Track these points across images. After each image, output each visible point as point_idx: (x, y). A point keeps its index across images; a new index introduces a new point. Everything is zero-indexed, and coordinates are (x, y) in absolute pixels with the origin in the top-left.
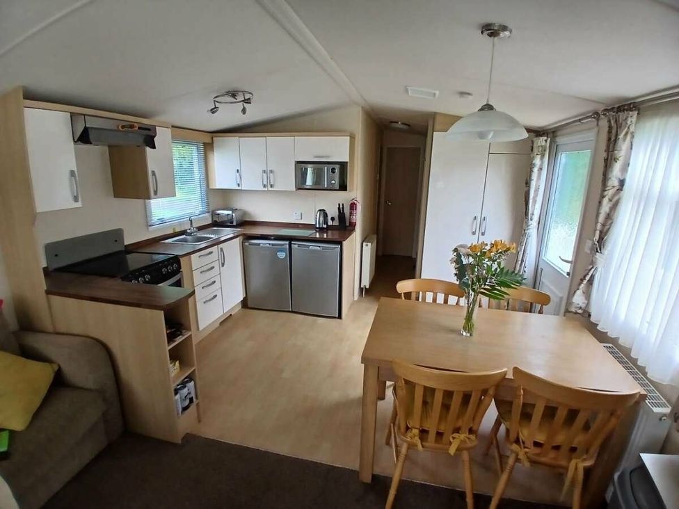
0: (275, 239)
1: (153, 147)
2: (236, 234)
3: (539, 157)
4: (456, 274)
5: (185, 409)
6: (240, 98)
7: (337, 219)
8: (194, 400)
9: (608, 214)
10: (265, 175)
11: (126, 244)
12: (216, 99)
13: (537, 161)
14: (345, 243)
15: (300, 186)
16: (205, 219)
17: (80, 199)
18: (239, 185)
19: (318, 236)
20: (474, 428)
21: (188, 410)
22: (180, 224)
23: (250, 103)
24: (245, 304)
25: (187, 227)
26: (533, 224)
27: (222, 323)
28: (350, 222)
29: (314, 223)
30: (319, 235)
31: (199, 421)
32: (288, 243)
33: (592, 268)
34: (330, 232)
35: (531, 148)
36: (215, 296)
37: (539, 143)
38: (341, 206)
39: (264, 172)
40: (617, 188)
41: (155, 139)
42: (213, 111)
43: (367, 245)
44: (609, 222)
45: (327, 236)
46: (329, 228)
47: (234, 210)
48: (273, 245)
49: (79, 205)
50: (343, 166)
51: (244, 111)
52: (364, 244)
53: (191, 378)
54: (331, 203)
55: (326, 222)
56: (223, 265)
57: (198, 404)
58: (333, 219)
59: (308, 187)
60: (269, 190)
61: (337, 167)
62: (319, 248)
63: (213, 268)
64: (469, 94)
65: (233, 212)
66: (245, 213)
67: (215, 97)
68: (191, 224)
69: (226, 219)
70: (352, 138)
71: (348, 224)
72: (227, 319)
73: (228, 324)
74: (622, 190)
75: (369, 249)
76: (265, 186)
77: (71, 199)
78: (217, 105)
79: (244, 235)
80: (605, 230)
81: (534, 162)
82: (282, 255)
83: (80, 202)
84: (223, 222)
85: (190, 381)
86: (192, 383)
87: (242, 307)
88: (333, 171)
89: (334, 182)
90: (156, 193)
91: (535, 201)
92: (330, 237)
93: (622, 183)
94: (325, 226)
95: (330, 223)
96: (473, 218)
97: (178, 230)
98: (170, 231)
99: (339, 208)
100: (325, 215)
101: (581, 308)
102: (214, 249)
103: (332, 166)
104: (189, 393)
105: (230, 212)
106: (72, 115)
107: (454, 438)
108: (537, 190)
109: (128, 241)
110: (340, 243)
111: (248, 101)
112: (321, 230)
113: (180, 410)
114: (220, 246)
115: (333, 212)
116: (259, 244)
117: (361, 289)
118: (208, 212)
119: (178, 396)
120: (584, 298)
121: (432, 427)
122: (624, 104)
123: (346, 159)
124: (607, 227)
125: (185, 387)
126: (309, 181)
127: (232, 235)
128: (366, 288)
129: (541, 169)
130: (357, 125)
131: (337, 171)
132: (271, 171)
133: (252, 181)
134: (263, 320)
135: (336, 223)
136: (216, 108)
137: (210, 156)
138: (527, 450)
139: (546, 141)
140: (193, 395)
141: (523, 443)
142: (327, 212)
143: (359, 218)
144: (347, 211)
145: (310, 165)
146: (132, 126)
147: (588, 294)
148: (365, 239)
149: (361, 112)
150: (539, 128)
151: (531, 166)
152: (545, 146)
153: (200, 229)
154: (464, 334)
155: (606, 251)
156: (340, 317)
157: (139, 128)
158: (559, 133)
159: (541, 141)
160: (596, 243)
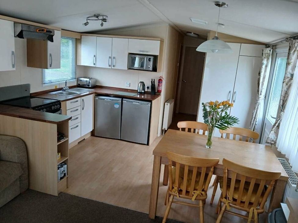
0: (113, 97)
1: (52, 41)
2: (91, 92)
3: (266, 59)
4: (203, 116)
5: (61, 178)
6: (101, 18)
7: (150, 87)
8: (66, 175)
9: (286, 92)
10: (110, 60)
11: (30, 93)
12: (88, 18)
13: (265, 62)
14: (153, 102)
15: (131, 67)
16: (74, 82)
17: (15, 67)
18: (94, 64)
19: (138, 96)
20: (205, 189)
21: (63, 179)
22: (59, 84)
23: (106, 21)
24: (93, 133)
25: (63, 86)
26: (262, 97)
27: (79, 143)
28: (158, 90)
29: (137, 90)
30: (140, 96)
31: (67, 188)
32: (121, 99)
33: (279, 119)
34: (146, 95)
35: (262, 54)
36: (77, 126)
37: (266, 52)
38: (153, 81)
39: (110, 57)
40: (290, 78)
41: (53, 37)
42: (86, 24)
43: (167, 105)
44: (287, 96)
45: (144, 97)
46: (145, 93)
47: (90, 79)
48: (112, 100)
49: (14, 69)
50: (155, 57)
51: (102, 25)
52: (166, 103)
53: (65, 163)
54: (147, 78)
55: (144, 89)
56: (83, 109)
57: (67, 178)
58: (148, 88)
59: (136, 68)
60: (112, 68)
61: (152, 58)
62: (138, 103)
63: (77, 110)
64: (222, 25)
65: (90, 80)
66: (96, 81)
67: (88, 17)
68: (66, 84)
69: (86, 83)
70: (162, 42)
71: (156, 91)
72: (82, 140)
73: (83, 144)
74: (292, 79)
75: (168, 107)
76: (110, 66)
77: (11, 66)
78: (89, 21)
79: (96, 93)
80: (285, 100)
81: (263, 62)
82: (117, 106)
83: (15, 68)
84: (84, 85)
85: (65, 164)
86: (66, 166)
87: (91, 136)
88: (149, 60)
89: (149, 66)
90: (51, 66)
91: (263, 84)
92: (146, 97)
93: (292, 75)
94: (143, 91)
95: (146, 90)
96: (229, 92)
97: (58, 87)
98: (54, 88)
99: (152, 82)
100: (144, 85)
101: (273, 141)
102: (79, 99)
103: (149, 57)
104: (64, 171)
105: (88, 80)
106: (15, 23)
107: (194, 193)
108: (264, 78)
109: (32, 91)
110: (151, 101)
111: (104, 20)
112: (141, 93)
113: (59, 179)
114: (82, 98)
115: (148, 84)
116: (104, 99)
117: (162, 131)
118: (76, 78)
119: (59, 170)
120: (275, 136)
121: (184, 188)
122: (295, 35)
123: (157, 53)
124: (286, 98)
125: (62, 167)
126: (137, 65)
127: (88, 93)
128: (165, 130)
129: (266, 66)
130: (166, 34)
131: (152, 60)
132: (114, 58)
133: (103, 63)
134: (103, 143)
135: (150, 90)
136: (87, 23)
137: (79, 46)
138: (229, 201)
139: (270, 50)
140: (66, 172)
141: (228, 198)
142: (145, 83)
143: (163, 88)
144: (156, 84)
145: (137, 56)
146: (43, 30)
147: (277, 133)
148: (166, 101)
149: (168, 26)
150: (267, 43)
151: (262, 64)
152: (270, 53)
153: (71, 88)
154: (207, 147)
155: (286, 110)
156: (148, 144)
157: (47, 31)
158: (277, 47)
159: (268, 51)
160: (281, 106)
